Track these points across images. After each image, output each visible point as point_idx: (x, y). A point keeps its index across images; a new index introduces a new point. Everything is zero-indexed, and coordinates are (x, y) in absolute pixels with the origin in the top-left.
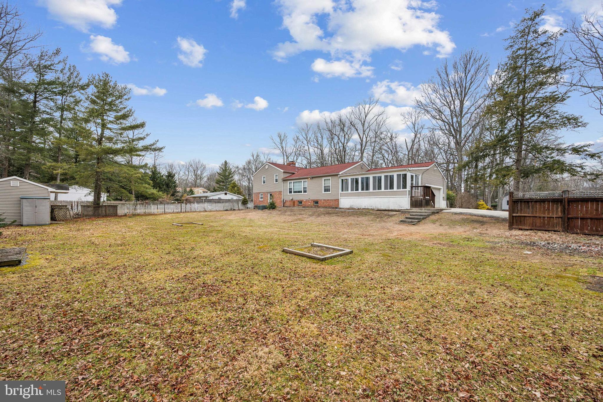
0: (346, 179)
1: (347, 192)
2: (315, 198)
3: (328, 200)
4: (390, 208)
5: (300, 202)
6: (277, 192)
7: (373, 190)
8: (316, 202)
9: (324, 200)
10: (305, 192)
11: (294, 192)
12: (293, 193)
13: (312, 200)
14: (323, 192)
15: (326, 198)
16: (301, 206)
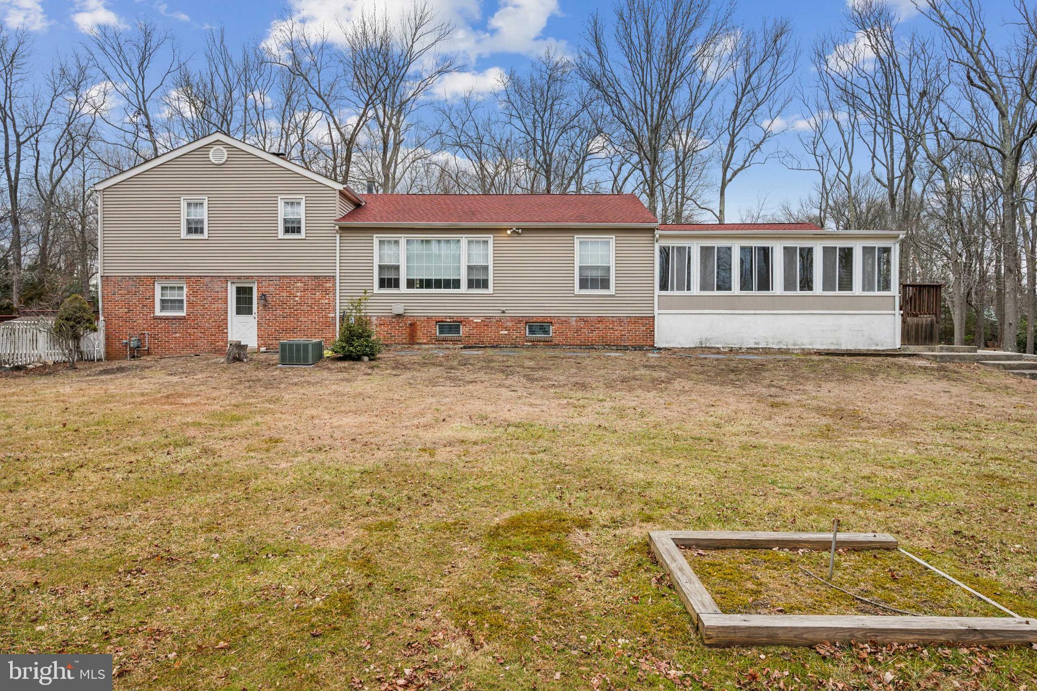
0: (681, 250)
1: (685, 293)
2: (536, 312)
3: (601, 320)
4: (844, 347)
5: (450, 327)
6: (299, 279)
7: (786, 289)
8: (539, 326)
9: (581, 319)
10: (477, 283)
11: (411, 284)
12: (403, 288)
13: (518, 320)
14: (577, 290)
15: (593, 312)
16: (455, 342)
